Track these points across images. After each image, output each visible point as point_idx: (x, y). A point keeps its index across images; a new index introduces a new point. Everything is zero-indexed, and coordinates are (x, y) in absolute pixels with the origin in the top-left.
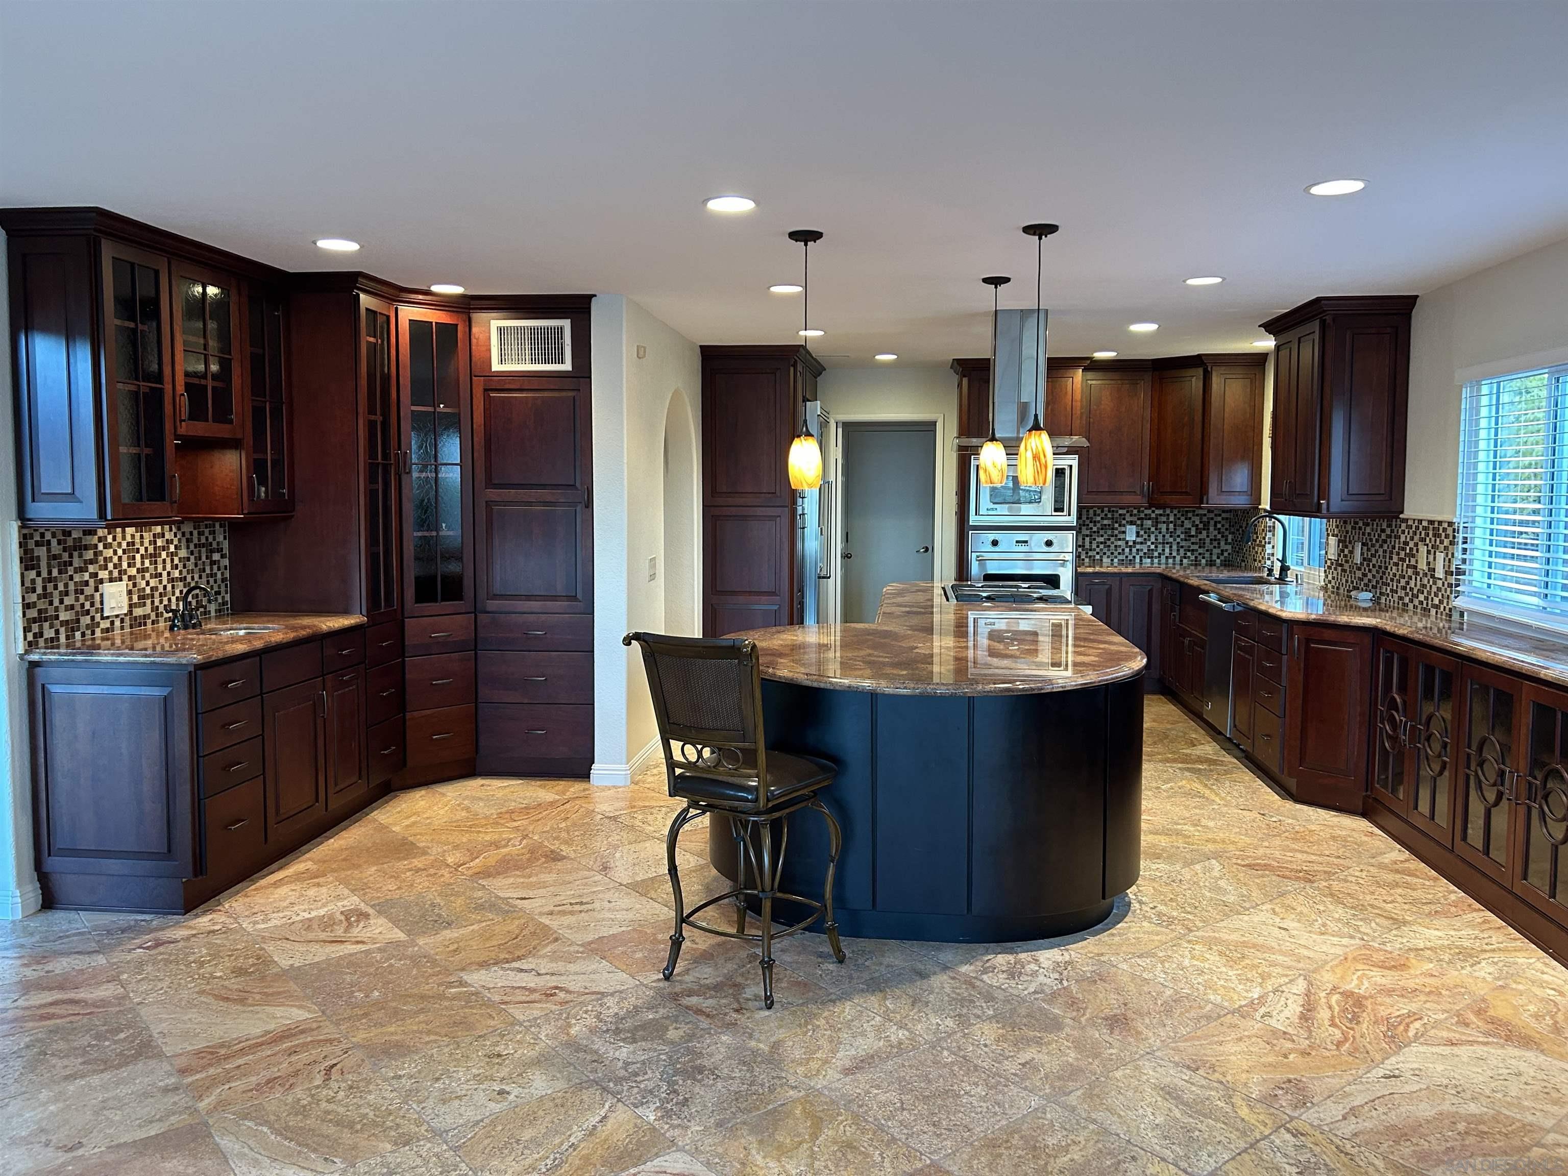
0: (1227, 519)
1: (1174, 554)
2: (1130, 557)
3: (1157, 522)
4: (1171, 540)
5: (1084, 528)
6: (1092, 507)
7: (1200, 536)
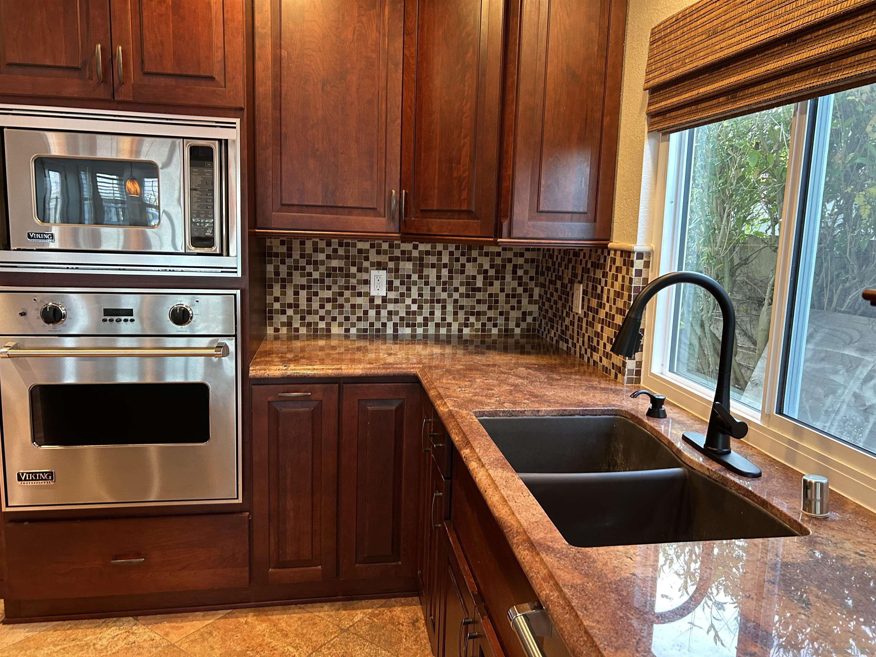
0: (533, 261)
1: (449, 319)
2: (378, 325)
3: (422, 266)
4: (444, 295)
5: (296, 275)
6: (310, 237)
7: (491, 290)
